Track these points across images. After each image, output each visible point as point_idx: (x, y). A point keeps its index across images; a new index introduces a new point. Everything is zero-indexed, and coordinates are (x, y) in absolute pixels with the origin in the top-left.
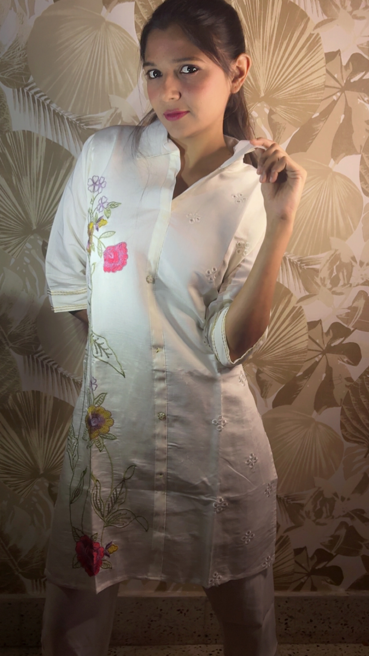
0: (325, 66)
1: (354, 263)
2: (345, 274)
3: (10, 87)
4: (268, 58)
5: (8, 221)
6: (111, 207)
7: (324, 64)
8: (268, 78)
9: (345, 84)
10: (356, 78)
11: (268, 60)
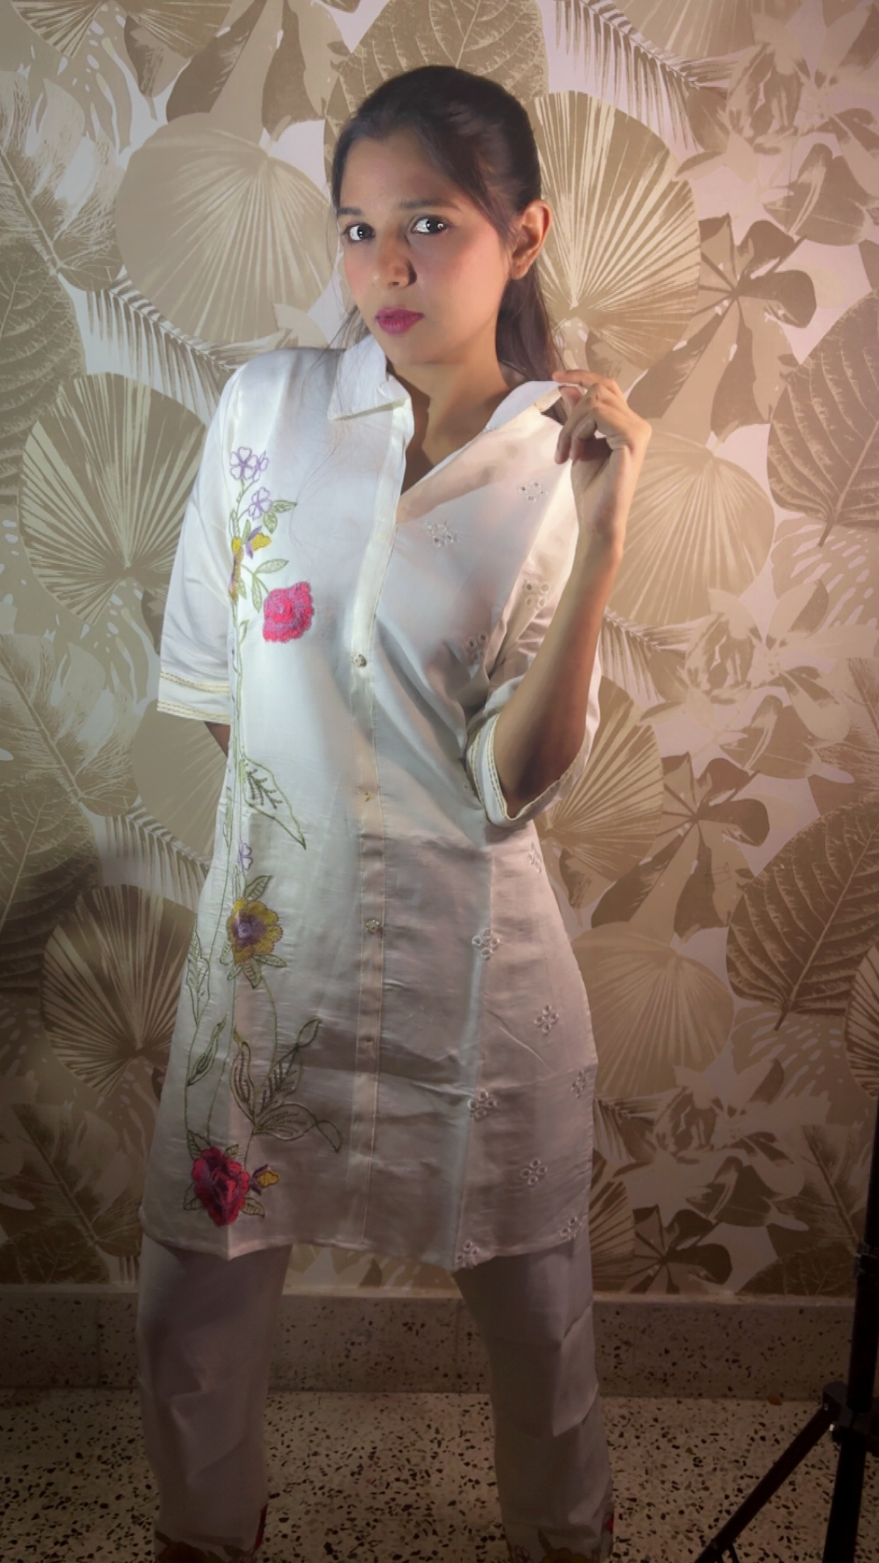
0: (699, 247)
1: (755, 641)
2: (738, 662)
3: (84, 289)
4: (586, 232)
5: (76, 551)
6: (278, 510)
7: (697, 244)
8: (585, 269)
9: (739, 283)
10: (762, 271)
11: (586, 235)
